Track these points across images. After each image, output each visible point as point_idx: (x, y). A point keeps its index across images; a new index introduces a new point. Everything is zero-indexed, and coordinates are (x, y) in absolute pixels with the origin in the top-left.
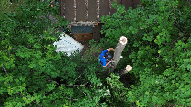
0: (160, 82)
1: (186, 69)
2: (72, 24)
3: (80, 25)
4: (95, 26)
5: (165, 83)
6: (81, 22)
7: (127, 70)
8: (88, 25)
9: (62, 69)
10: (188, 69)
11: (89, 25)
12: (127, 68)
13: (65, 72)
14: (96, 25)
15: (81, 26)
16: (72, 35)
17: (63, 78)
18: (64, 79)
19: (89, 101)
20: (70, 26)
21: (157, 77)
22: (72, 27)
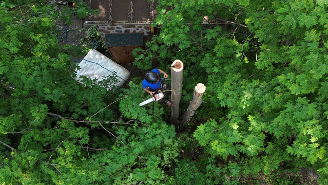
0: (255, 96)
1: (298, 25)
2: (106, 29)
3: (121, 31)
4: (147, 32)
5: (264, 94)
6: (120, 23)
7: (197, 91)
8: (134, 31)
9: (76, 95)
10: (301, 25)
11: (137, 31)
12: (196, 88)
13: (82, 102)
14: (149, 31)
15: (123, 34)
16: (110, 54)
17: (77, 113)
18: (79, 113)
19: (124, 150)
20: (104, 34)
21: (249, 85)
22: (106, 35)
